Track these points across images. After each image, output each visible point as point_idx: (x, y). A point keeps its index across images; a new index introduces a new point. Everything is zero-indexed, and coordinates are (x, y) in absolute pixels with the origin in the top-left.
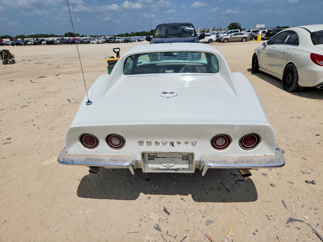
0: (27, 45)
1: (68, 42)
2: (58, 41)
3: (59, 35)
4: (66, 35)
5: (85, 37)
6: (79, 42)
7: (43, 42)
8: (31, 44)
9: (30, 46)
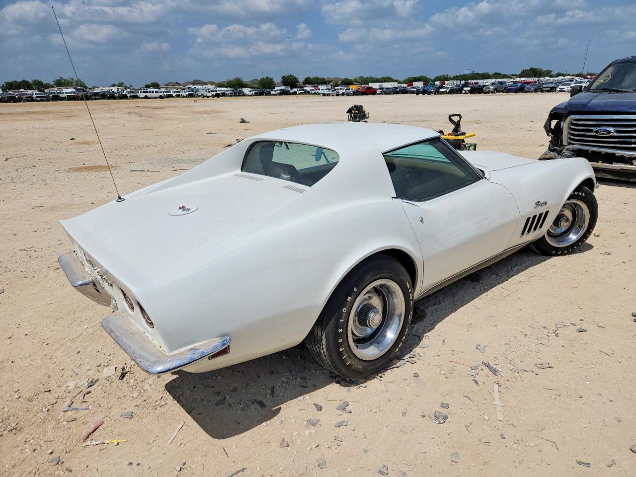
0: (438, 94)
1: (509, 89)
2: (492, 87)
3: (509, 73)
4: (524, 74)
5: (562, 77)
6: (532, 88)
7: (465, 89)
8: (446, 91)
9: (442, 95)
